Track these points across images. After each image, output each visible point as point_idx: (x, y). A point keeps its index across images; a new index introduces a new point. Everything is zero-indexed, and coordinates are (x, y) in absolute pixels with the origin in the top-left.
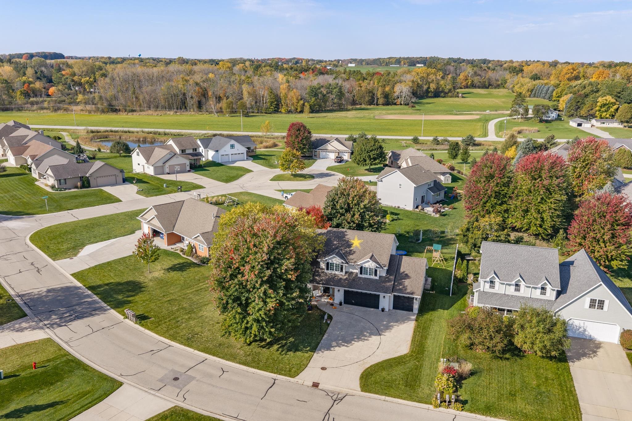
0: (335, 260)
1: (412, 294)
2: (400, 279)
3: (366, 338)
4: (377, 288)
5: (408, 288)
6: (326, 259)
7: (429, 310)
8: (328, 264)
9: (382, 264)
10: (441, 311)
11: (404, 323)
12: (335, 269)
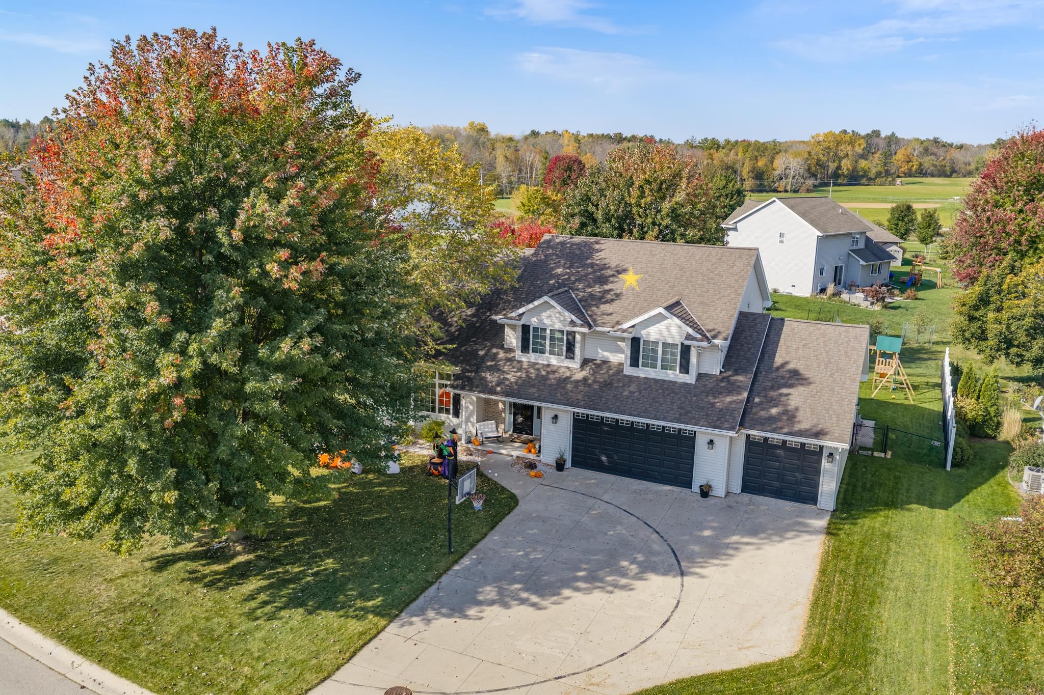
0: (550, 317)
1: (818, 435)
2: (772, 388)
3: (623, 581)
4: (687, 412)
5: (800, 415)
6: (521, 311)
7: (877, 504)
8: (526, 329)
9: (709, 331)
10: (919, 513)
11: (783, 539)
12: (548, 348)
